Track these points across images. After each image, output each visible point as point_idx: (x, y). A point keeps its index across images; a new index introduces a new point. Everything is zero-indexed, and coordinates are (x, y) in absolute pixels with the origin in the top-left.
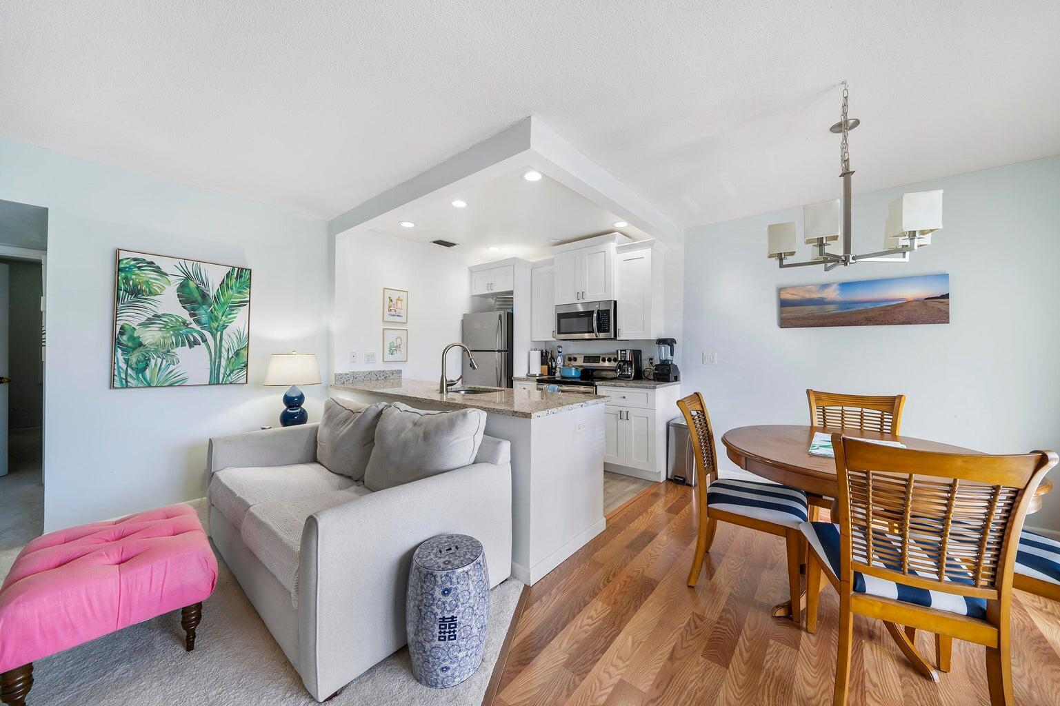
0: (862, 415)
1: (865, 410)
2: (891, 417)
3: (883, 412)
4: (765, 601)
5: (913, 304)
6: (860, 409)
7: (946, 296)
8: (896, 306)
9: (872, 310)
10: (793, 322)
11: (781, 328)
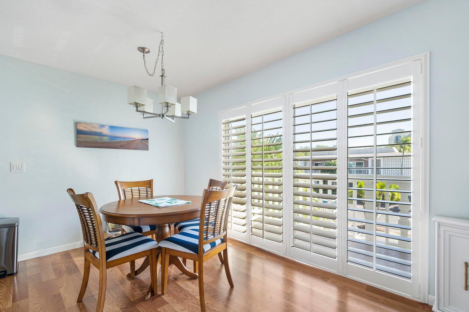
0: (139, 191)
1: (140, 188)
2: (150, 189)
3: (147, 187)
4: (136, 298)
5: (138, 141)
6: (138, 188)
7: (147, 139)
8: (132, 141)
9: (123, 142)
10: (85, 144)
11: (77, 147)
